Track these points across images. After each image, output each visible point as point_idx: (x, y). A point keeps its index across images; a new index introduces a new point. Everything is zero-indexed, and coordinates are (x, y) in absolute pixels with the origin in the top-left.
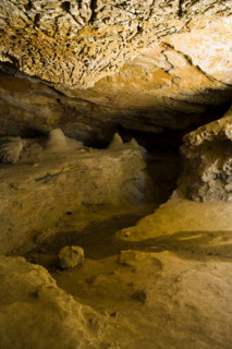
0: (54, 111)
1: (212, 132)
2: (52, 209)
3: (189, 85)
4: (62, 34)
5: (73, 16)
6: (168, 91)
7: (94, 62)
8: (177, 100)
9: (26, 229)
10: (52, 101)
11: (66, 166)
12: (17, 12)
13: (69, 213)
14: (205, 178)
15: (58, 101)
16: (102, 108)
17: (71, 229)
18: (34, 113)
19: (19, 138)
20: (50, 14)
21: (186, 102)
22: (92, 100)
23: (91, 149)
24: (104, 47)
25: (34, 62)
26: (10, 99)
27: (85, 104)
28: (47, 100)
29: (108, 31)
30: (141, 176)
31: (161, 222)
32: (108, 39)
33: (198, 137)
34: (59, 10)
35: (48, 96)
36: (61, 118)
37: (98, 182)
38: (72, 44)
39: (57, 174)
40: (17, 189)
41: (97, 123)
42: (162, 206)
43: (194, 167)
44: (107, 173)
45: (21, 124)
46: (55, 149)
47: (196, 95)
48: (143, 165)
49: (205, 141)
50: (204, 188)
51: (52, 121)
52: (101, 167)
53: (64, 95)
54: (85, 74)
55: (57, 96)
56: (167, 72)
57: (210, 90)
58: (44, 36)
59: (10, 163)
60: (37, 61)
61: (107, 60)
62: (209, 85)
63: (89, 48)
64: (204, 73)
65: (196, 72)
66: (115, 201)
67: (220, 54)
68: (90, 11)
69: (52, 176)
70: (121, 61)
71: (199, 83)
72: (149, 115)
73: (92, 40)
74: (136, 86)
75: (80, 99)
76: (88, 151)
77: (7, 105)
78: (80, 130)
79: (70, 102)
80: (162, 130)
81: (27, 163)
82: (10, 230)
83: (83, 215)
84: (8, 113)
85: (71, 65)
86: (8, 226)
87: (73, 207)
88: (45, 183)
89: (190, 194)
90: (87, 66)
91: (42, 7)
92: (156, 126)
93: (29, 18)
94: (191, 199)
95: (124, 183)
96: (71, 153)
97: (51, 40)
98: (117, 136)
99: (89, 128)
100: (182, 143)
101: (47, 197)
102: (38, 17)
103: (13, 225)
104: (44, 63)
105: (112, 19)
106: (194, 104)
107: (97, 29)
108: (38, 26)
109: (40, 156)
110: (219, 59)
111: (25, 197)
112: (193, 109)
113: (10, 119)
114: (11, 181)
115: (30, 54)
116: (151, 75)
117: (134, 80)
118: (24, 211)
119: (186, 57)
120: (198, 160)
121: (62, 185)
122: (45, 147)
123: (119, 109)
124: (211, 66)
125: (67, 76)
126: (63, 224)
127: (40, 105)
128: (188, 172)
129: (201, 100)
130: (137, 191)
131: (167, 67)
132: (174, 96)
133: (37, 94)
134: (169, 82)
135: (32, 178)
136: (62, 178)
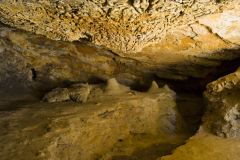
0: (111, 66)
1: (231, 82)
2: (109, 137)
3: (208, 47)
4: (125, 19)
5: (135, 8)
6: (192, 52)
7: (144, 36)
8: (199, 58)
9: (91, 152)
10: (110, 59)
11: (119, 105)
12: (96, 8)
13: (121, 140)
14: (227, 118)
15: (114, 59)
16: (144, 64)
17: (122, 154)
18: (97, 67)
19: (87, 85)
20: (119, 8)
21: (206, 58)
22: (137, 58)
23: (136, 92)
24: (153, 26)
25: (102, 37)
26: (83, 59)
27: (132, 61)
28: (106, 58)
29: (158, 16)
30: (173, 113)
31: (192, 153)
32: (156, 21)
33: (219, 86)
34: (126, 5)
35: (107, 56)
36: (115, 71)
37: (141, 117)
38: (131, 25)
39: (113, 111)
40: (85, 122)
41: (140, 73)
42: (191, 138)
43: (216, 108)
44: (147, 110)
45: (89, 74)
46: (111, 93)
47: (214, 54)
48: (174, 105)
49: (225, 89)
50: (227, 126)
51: (109, 72)
52: (143, 105)
53: (118, 55)
54: (136, 44)
55: (113, 56)
56: (192, 38)
57: (226, 50)
58: (112, 22)
59: (81, 102)
60: (104, 37)
61: (154, 35)
62: (225, 46)
63: (142, 28)
64: (221, 38)
65: (215, 38)
66: (153, 131)
67: (235, 24)
68: (148, 4)
69: (109, 113)
70: (163, 35)
71: (217, 45)
72: (177, 68)
73: (145, 22)
74: (169, 49)
75: (129, 58)
76: (134, 94)
77: (81, 62)
78: (128, 78)
79: (122, 60)
80: (186, 78)
81: (93, 102)
82: (80, 153)
83: (130, 142)
84: (81, 68)
85: (127, 39)
86: (78, 151)
87: (123, 135)
88: (104, 117)
89: (214, 130)
90: (139, 39)
91: (114, 3)
92: (182, 75)
93: (104, 11)
94: (216, 134)
95: (160, 118)
96: (122, 95)
97: (116, 24)
98: (154, 83)
99: (134, 77)
100: (206, 89)
101: (106, 128)
102: (110, 10)
103: (82, 150)
104: (109, 38)
105: (164, 8)
106: (212, 60)
107: (151, 15)
108: (109, 16)
109: (101, 97)
110: (234, 28)
111: (91, 128)
112: (211, 63)
113: (82, 71)
114: (82, 116)
115: (100, 32)
116: (180, 41)
117: (168, 45)
118: (90, 139)
119: (208, 28)
120: (220, 104)
121: (116, 119)
122: (104, 91)
123: (156, 64)
124: (227, 33)
125: (123, 45)
126: (117, 149)
127: (101, 62)
128: (211, 112)
129: (218, 57)
130: (169, 124)
131: (192, 35)
132: (197, 55)
133: (100, 55)
134: (194, 45)
135: (96, 113)
136: (116, 114)
